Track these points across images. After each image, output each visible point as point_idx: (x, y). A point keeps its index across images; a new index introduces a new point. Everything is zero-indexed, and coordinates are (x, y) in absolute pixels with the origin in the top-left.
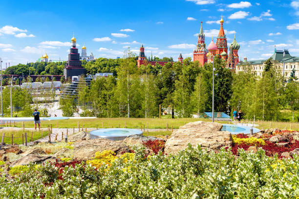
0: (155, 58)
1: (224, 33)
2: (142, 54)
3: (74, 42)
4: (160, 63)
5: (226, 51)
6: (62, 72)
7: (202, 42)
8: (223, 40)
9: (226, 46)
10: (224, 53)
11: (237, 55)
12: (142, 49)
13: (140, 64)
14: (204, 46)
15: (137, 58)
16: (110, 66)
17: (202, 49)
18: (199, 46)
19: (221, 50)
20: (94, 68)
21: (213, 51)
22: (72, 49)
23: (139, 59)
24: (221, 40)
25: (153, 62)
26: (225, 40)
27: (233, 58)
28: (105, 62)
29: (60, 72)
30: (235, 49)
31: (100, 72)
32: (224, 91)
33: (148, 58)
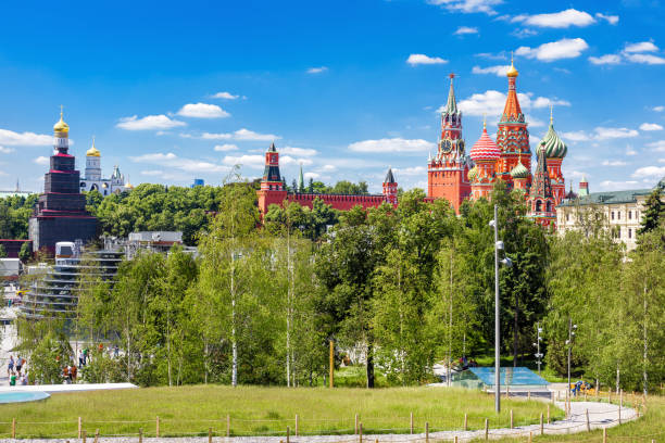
0: (312, 185)
1: (518, 110)
2: (273, 171)
3: (62, 134)
4: (328, 200)
5: (526, 163)
6: (25, 229)
7: (455, 134)
8: (517, 131)
9: (529, 151)
10: (520, 168)
11: (560, 175)
12: (273, 157)
13: (267, 203)
14: (461, 146)
15: (256, 185)
16: (173, 210)
17: (455, 156)
18: (445, 147)
19: (512, 161)
20: (126, 216)
21: (487, 163)
22: (55, 158)
23: (264, 187)
24: (511, 128)
25: (304, 196)
26: (523, 129)
27: (548, 185)
28: (159, 197)
29: (19, 227)
30: (554, 157)
31: (142, 228)
32: (523, 292)
33: (289, 184)
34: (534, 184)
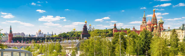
0: (121, 29)
1: (155, 16)
2: (115, 27)
3: (86, 23)
4: (124, 31)
5: (156, 25)
6: (80, 36)
7: (145, 20)
8: (155, 19)
9: (157, 22)
10: (155, 26)
11: (163, 27)
12: (115, 25)
13: (114, 32)
14: (146, 22)
15: (113, 29)
16: (100, 33)
17: (145, 24)
18: (143, 22)
19: (154, 24)
21: (150, 25)
22: (84, 26)
23: (114, 29)
24: (154, 19)
25: (120, 31)
26: (156, 19)
27: (160, 27)
28: (99, 31)
29: (79, 36)
30: (161, 24)
31: (96, 36)
33: (118, 29)
34: (158, 28)
